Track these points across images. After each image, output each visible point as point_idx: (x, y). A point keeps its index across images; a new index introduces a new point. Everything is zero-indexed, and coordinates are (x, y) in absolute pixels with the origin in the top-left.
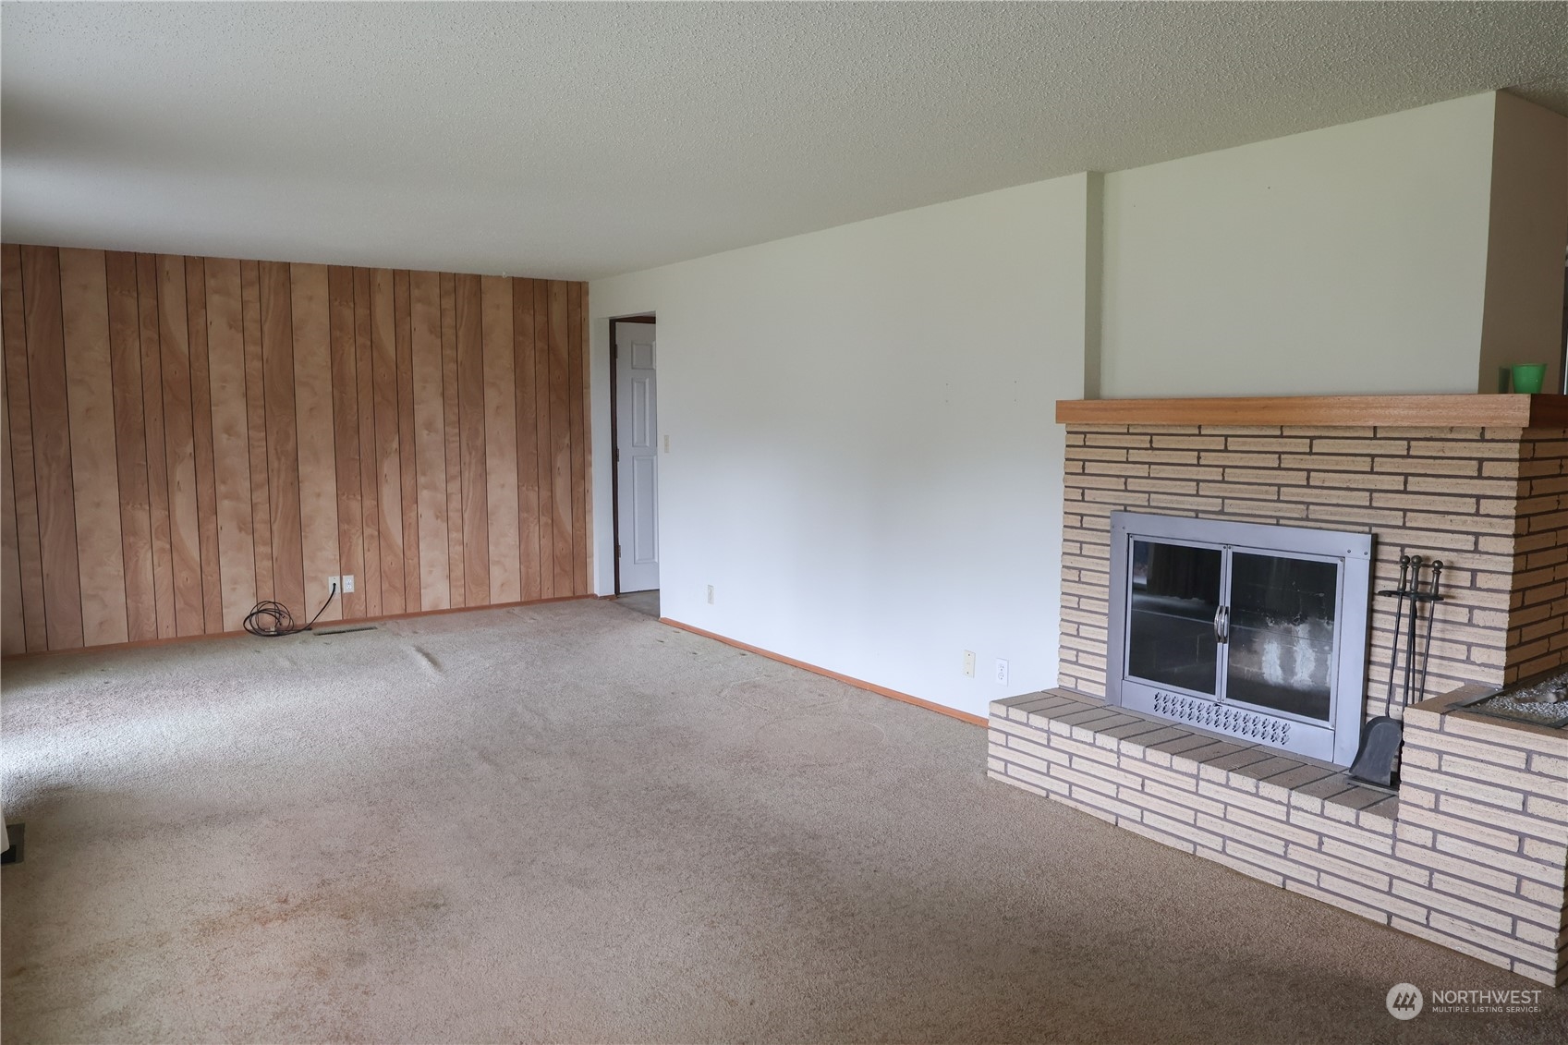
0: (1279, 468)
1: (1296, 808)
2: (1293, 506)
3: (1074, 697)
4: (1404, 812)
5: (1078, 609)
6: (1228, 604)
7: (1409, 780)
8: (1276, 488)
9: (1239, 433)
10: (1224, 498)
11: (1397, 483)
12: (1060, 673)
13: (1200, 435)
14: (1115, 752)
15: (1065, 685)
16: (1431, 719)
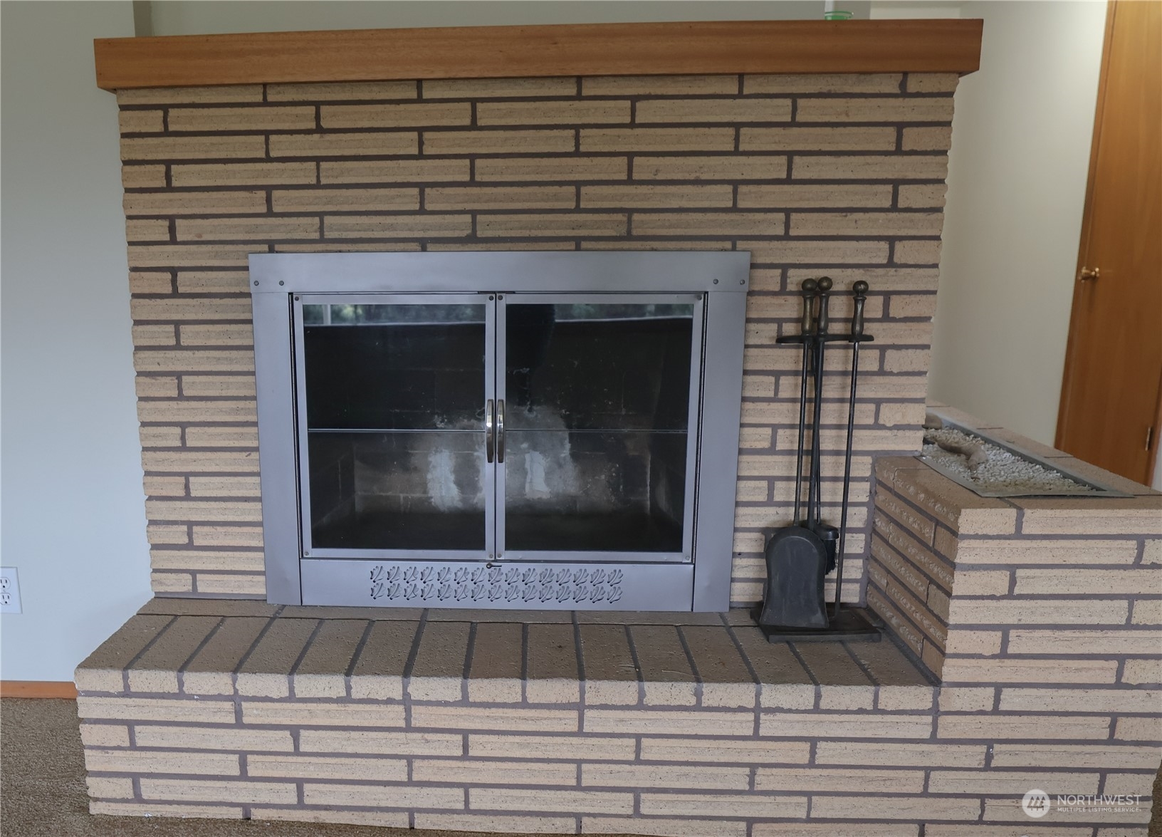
0: (577, 154)
1: (770, 710)
2: (604, 217)
3: (193, 608)
4: (950, 672)
5: (184, 448)
6: (502, 395)
7: (961, 620)
8: (572, 189)
9: (498, 93)
10: (474, 213)
11: (776, 167)
12: (155, 571)
13: (420, 100)
14: (398, 703)
15: (169, 589)
16: (1000, 519)
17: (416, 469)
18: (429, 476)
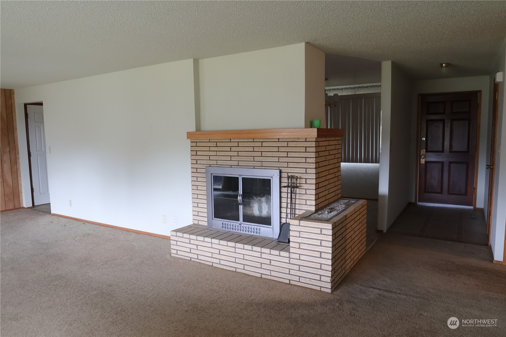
0: (253, 151)
1: (263, 253)
2: (258, 162)
3: (198, 227)
4: (292, 250)
5: (197, 198)
6: (241, 193)
7: (292, 241)
8: (253, 157)
9: (242, 141)
10: (238, 161)
11: (285, 154)
12: (193, 219)
13: (231, 142)
14: (210, 243)
15: (195, 223)
16: (296, 222)
17: (251, 207)
18: (254, 209)
